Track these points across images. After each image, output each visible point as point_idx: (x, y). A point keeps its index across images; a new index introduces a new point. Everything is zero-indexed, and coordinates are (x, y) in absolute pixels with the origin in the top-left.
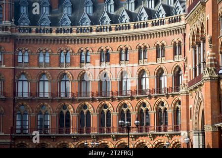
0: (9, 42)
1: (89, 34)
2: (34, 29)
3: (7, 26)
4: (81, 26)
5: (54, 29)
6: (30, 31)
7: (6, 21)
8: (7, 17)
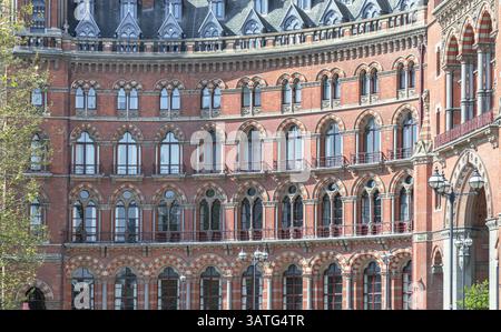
0: (58, 70)
1: (220, 53)
2: (108, 45)
3: (53, 39)
4: (201, 39)
5: (149, 44)
6: (101, 48)
7: (53, 29)
8: (54, 21)
